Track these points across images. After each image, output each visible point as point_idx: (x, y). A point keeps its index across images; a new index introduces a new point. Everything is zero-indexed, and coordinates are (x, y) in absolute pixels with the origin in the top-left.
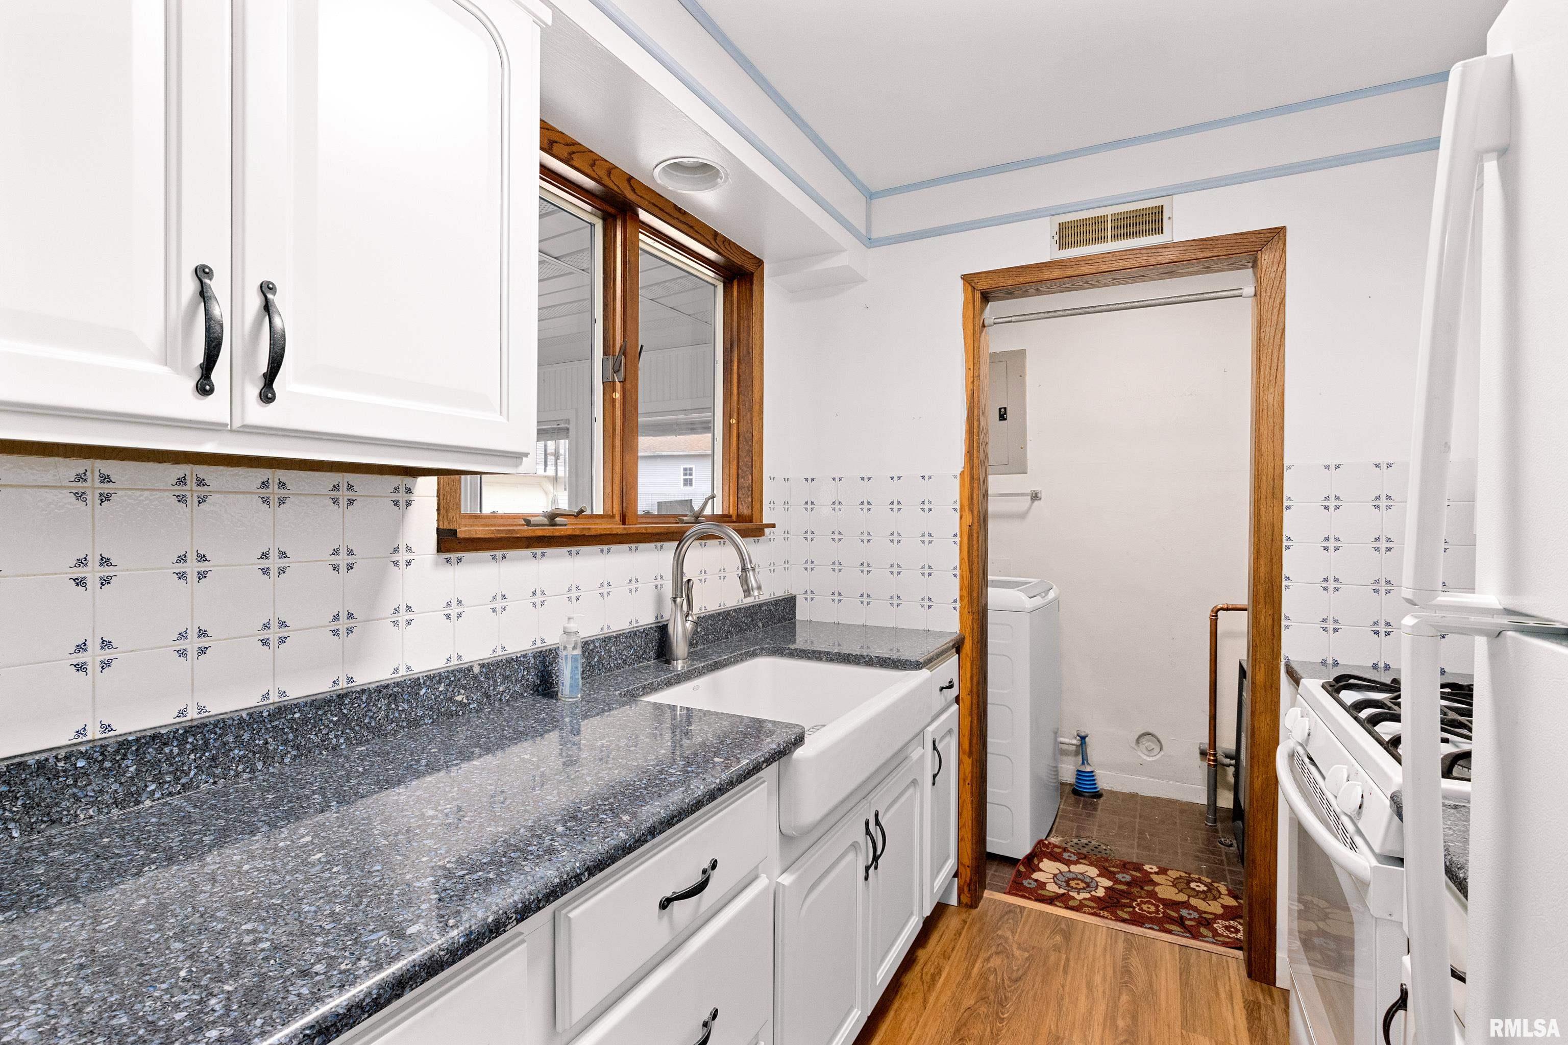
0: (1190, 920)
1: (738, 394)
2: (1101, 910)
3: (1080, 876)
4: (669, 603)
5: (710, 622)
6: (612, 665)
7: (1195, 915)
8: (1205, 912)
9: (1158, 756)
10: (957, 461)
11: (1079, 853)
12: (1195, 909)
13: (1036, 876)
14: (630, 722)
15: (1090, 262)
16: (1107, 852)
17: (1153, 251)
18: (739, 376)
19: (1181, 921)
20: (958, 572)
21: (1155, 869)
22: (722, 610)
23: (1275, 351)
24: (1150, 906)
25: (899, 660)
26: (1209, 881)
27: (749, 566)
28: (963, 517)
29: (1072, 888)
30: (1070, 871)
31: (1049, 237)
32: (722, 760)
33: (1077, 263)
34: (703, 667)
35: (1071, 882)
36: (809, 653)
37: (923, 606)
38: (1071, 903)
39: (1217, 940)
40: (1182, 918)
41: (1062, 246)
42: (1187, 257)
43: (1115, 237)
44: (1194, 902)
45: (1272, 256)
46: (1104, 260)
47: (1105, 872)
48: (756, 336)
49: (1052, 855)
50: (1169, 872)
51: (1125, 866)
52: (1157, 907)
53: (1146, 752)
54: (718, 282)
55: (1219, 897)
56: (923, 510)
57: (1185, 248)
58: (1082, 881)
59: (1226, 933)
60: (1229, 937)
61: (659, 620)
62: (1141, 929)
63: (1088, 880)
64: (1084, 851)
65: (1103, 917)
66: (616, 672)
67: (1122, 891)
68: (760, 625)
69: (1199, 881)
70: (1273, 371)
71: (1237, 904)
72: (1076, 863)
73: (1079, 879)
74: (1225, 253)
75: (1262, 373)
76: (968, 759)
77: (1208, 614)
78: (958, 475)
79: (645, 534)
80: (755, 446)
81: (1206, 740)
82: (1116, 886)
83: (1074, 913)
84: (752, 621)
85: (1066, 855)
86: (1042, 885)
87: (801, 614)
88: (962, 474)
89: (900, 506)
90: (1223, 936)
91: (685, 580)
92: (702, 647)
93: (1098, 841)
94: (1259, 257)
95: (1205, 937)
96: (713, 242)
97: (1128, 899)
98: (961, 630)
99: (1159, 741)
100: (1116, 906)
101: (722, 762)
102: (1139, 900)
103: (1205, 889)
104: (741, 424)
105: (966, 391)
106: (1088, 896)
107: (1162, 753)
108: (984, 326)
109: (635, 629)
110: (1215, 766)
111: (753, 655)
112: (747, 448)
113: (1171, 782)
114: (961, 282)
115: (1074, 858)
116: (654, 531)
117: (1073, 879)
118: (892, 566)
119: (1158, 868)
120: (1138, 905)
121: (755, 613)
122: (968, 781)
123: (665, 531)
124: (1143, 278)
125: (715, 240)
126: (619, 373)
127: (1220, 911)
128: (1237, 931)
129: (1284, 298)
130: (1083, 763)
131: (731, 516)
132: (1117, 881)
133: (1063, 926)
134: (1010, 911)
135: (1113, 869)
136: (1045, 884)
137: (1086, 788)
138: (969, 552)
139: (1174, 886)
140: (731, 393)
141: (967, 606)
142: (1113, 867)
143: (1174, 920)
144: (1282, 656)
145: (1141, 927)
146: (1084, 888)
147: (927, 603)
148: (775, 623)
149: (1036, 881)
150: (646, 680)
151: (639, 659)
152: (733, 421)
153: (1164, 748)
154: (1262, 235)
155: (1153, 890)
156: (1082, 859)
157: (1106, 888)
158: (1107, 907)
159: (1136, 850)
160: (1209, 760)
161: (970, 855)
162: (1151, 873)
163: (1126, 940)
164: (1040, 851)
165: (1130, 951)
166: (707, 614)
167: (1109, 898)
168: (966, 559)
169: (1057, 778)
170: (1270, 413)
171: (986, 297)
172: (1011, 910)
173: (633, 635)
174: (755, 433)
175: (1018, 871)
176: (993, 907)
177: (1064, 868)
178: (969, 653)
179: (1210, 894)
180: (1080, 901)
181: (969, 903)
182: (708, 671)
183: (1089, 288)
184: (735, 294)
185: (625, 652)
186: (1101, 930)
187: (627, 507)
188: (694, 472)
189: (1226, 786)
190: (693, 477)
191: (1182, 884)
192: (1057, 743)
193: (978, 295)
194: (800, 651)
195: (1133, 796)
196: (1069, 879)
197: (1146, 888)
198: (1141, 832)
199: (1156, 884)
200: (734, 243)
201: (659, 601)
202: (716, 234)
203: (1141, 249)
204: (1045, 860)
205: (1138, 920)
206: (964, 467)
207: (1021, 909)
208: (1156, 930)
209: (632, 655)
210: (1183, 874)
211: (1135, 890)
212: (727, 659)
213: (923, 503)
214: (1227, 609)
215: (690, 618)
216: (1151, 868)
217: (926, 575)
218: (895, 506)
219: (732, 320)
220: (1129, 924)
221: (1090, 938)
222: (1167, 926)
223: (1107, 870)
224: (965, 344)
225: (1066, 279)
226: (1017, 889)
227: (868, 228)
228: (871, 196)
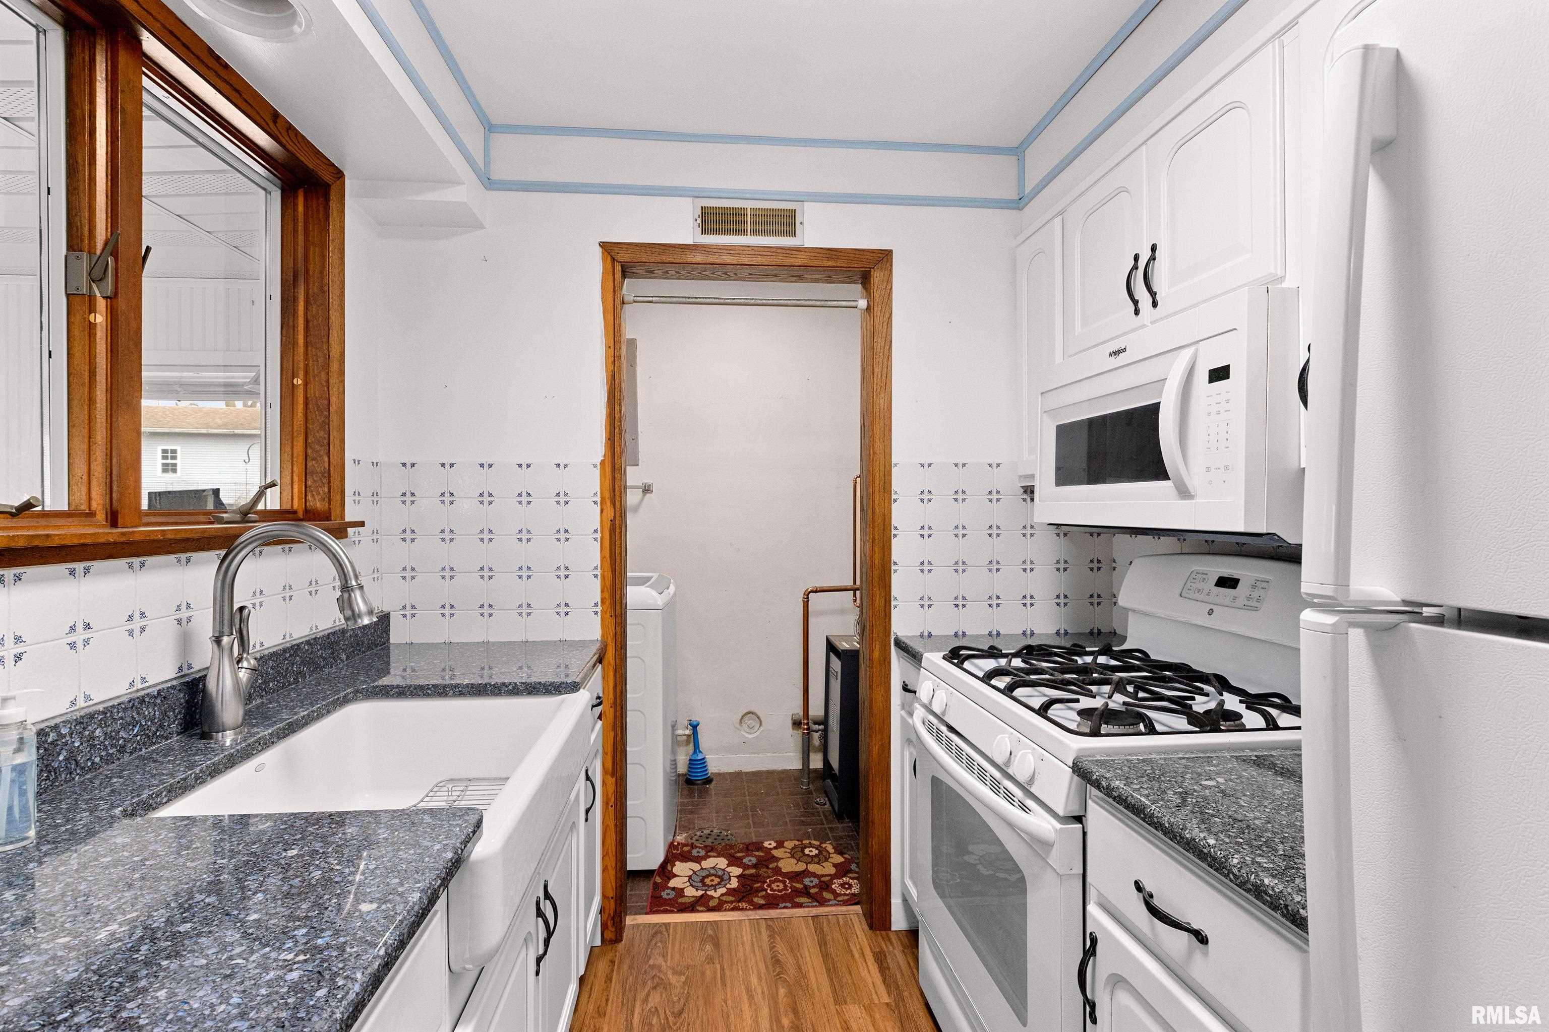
0: (813, 887)
1: (307, 344)
2: (739, 902)
3: (712, 872)
4: (208, 647)
5: (271, 663)
6: (97, 760)
7: (816, 881)
8: (823, 876)
9: (758, 733)
10: (597, 450)
11: (706, 846)
12: (814, 875)
13: (673, 883)
14: (163, 868)
15: (731, 252)
16: (729, 837)
17: (787, 252)
18: (307, 321)
19: (805, 892)
20: (598, 572)
21: (774, 844)
22: (288, 645)
23: (885, 360)
24: (778, 884)
25: (552, 684)
26: (818, 843)
27: (354, 583)
28: (605, 511)
29: (709, 886)
30: (702, 869)
31: (691, 220)
32: (375, 906)
33: (719, 251)
34: (271, 734)
35: (706, 880)
36: (429, 689)
37: (558, 613)
38: (712, 903)
39: (838, 901)
40: (806, 887)
41: (704, 232)
42: (816, 263)
43: (755, 232)
44: (812, 868)
45: (882, 275)
46: (745, 252)
47: (734, 861)
48: (334, 272)
49: (682, 856)
50: (786, 844)
51: (749, 848)
52: (784, 882)
53: (748, 730)
54: (272, 186)
55: (829, 857)
56: (558, 503)
57: (814, 254)
58: (716, 876)
59: (843, 891)
60: (845, 894)
61: (186, 671)
62: (778, 911)
63: (720, 873)
64: (709, 842)
65: (742, 909)
66: (106, 770)
67: (752, 875)
68: (344, 657)
69: (811, 846)
70: (884, 378)
71: (843, 860)
72: (705, 858)
73: (713, 875)
74: (846, 265)
75: (875, 379)
76: (610, 778)
77: (801, 596)
78: (599, 464)
79: (159, 541)
80: (334, 417)
81: (800, 712)
82: (747, 872)
83: (717, 913)
84: (333, 653)
85: (695, 852)
86: (680, 892)
87: (396, 636)
88: (603, 463)
89: (530, 499)
90: (842, 895)
91: (236, 606)
92: (259, 701)
93: (718, 829)
94: (872, 273)
95: (829, 900)
96: (271, 124)
97: (758, 882)
98: (603, 636)
99: (759, 718)
100: (750, 894)
101: (376, 910)
102: (768, 881)
103: (817, 852)
104: (311, 386)
105: (607, 371)
106: (724, 890)
107: (762, 728)
108: (623, 303)
109: (142, 693)
110: (808, 734)
111: (346, 701)
112: (321, 420)
113: (769, 755)
114: (598, 251)
115: (702, 853)
116: (178, 537)
117: (707, 876)
118: (520, 568)
119: (775, 842)
120: (769, 886)
121: (337, 643)
122: (612, 803)
123: (198, 535)
124: (774, 277)
125: (275, 122)
126: (103, 284)
127: (832, 871)
128: (850, 886)
129: (891, 314)
130: (695, 752)
131: (295, 512)
132: (745, 867)
133: (710, 932)
134: (656, 933)
135: (739, 855)
136: (682, 889)
137: (698, 777)
138: (611, 549)
139: (793, 856)
140: (295, 344)
141: (609, 610)
142: (739, 852)
143: (801, 892)
144: (892, 634)
145: (777, 908)
146: (719, 883)
147: (563, 610)
148: (364, 652)
149: (674, 889)
150: (172, 775)
151: (150, 739)
152: (298, 381)
153: (763, 723)
154: (874, 254)
155: (777, 866)
156: (710, 852)
157: (738, 877)
158: (744, 897)
159: (753, 829)
160: (804, 729)
161: (614, 884)
162: (771, 849)
163: (768, 927)
164: (675, 854)
165: (774, 938)
166: (266, 652)
167: (743, 886)
168: (608, 555)
169: (676, 772)
170: (882, 415)
171: (626, 272)
172: (659, 930)
173: (138, 703)
174: (333, 400)
175: (655, 883)
176: (639, 934)
177: (696, 867)
178: (611, 661)
179: (822, 857)
180: (719, 898)
181: (614, 938)
182: (279, 738)
183: (726, 280)
184: (301, 208)
185: (123, 734)
186: (744, 924)
187: (119, 500)
188: (179, 455)
189: (817, 750)
190: (178, 461)
191: (797, 853)
192: (674, 736)
193: (618, 267)
194: (415, 688)
195: (738, 775)
196: (704, 878)
197: (771, 866)
198: (753, 809)
199: (778, 859)
200: (303, 137)
201: (185, 642)
202: (276, 116)
203: (777, 248)
204: (677, 863)
205: (772, 903)
206: (605, 456)
207: (666, 927)
208: (789, 908)
209: (136, 735)
210: (797, 843)
211: (763, 871)
212: (308, 715)
213: (558, 495)
214: (816, 592)
215: (245, 664)
216: (770, 844)
217: (563, 577)
218: (524, 499)
219: (295, 243)
220: (766, 909)
221: (736, 936)
222: (798, 900)
223: (734, 857)
224: (605, 320)
225: (708, 266)
226: (658, 905)
227: (487, 163)
228: (490, 128)
